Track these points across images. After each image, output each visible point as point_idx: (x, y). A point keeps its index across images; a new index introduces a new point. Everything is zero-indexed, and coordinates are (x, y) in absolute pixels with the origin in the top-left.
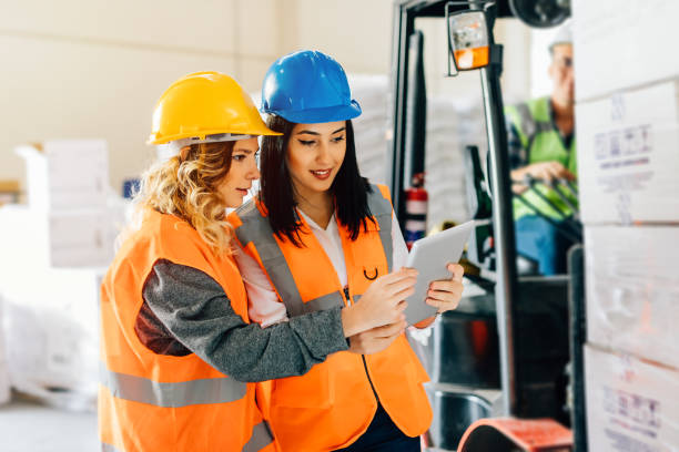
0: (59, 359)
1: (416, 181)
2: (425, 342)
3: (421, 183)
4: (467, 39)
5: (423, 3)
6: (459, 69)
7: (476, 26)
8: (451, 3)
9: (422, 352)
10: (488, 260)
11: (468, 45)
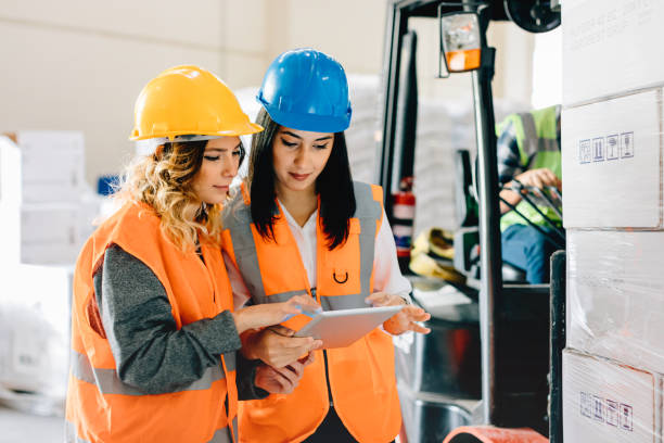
0: (25, 360)
1: (404, 185)
2: (407, 350)
3: (409, 187)
4: (459, 41)
5: (417, 3)
6: (450, 71)
7: (468, 27)
8: (443, 4)
9: (403, 361)
10: (474, 268)
11: (460, 46)
